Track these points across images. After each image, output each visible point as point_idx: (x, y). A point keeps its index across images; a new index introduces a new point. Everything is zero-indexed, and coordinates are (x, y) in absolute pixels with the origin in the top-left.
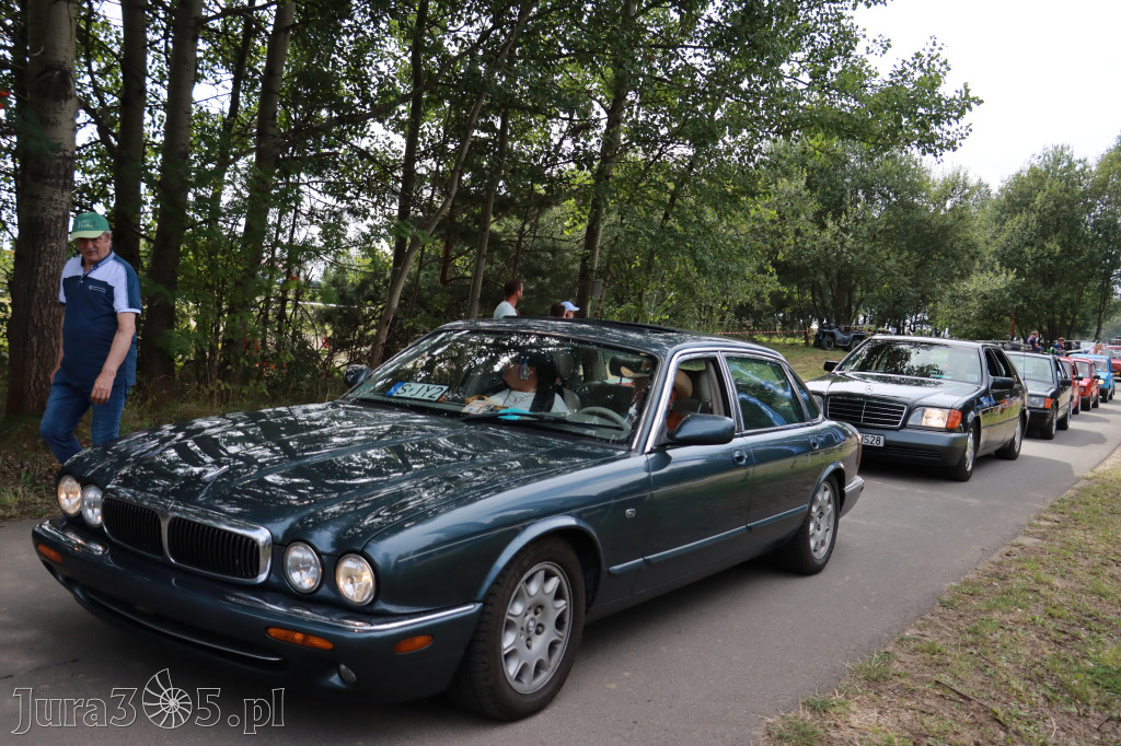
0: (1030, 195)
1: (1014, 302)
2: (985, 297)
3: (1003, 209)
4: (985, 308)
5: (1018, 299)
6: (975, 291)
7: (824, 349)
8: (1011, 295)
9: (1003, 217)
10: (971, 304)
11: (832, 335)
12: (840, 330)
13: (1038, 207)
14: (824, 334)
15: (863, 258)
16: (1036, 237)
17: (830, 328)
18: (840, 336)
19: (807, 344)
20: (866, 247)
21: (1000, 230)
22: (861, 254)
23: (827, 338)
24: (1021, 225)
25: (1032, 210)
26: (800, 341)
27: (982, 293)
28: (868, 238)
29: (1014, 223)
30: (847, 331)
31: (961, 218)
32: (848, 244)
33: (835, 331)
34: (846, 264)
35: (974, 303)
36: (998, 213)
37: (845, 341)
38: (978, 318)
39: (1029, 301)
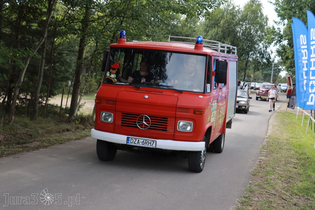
0: (218, 20)
3: (207, 26)
9: (208, 29)
13: (222, 26)
16: (221, 38)
21: (206, 35)
24: (215, 33)
25: (219, 27)
29: (212, 32)
31: (194, 31)
36: (206, 27)
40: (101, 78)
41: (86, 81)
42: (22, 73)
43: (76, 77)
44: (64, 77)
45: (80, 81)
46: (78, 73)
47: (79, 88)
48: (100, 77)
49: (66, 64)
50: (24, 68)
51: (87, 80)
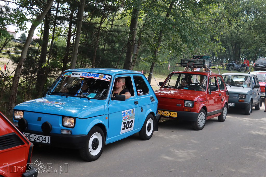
7: (230, 71)
11: (233, 65)
12: (236, 63)
14: (230, 65)
15: (246, 36)
17: (232, 63)
18: (236, 66)
19: (223, 69)
20: (248, 32)
22: (245, 35)
23: (231, 67)
26: (220, 67)
28: (248, 29)
30: (238, 64)
32: (240, 31)
33: (234, 64)
34: (239, 39)
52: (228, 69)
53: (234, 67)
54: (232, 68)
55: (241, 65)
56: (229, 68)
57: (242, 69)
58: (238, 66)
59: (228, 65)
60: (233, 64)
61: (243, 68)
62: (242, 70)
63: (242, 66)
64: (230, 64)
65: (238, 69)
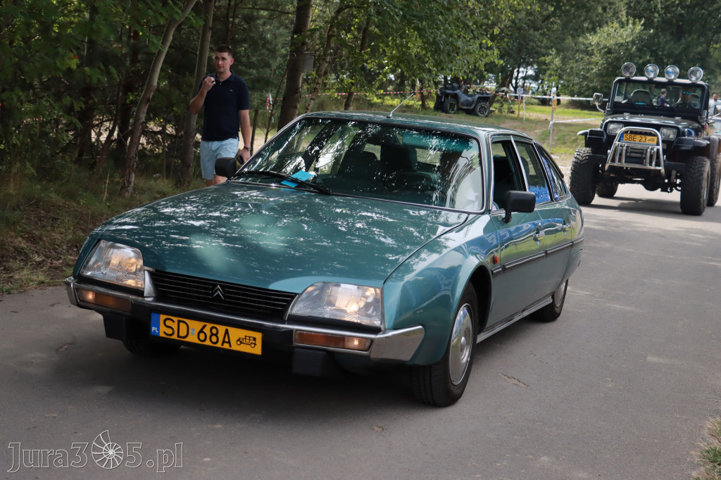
1: (640, 58)
2: (609, 52)
4: (609, 64)
5: (645, 54)
6: (598, 44)
7: (447, 112)
8: (639, 50)
10: (594, 59)
11: (456, 97)
14: (447, 95)
17: (453, 89)
18: (463, 98)
19: (423, 106)
23: (450, 99)
26: (415, 102)
27: (605, 47)
33: (458, 92)
35: (597, 58)
37: (469, 104)
38: (600, 75)
39: (657, 55)
40: (351, 83)
41: (315, 88)
42: (154, 64)
43: (288, 79)
44: (258, 80)
45: (298, 89)
46: (293, 69)
47: (296, 107)
48: (350, 81)
49: (264, 46)
50: (160, 52)
51: (318, 86)
52: (440, 107)
53: (458, 102)
54: (451, 104)
55: (477, 96)
56: (442, 103)
57: (481, 107)
58: (470, 99)
59: (441, 97)
60: (455, 92)
61: (483, 104)
62: (480, 111)
63: (479, 98)
64: (448, 91)
65: (469, 108)
